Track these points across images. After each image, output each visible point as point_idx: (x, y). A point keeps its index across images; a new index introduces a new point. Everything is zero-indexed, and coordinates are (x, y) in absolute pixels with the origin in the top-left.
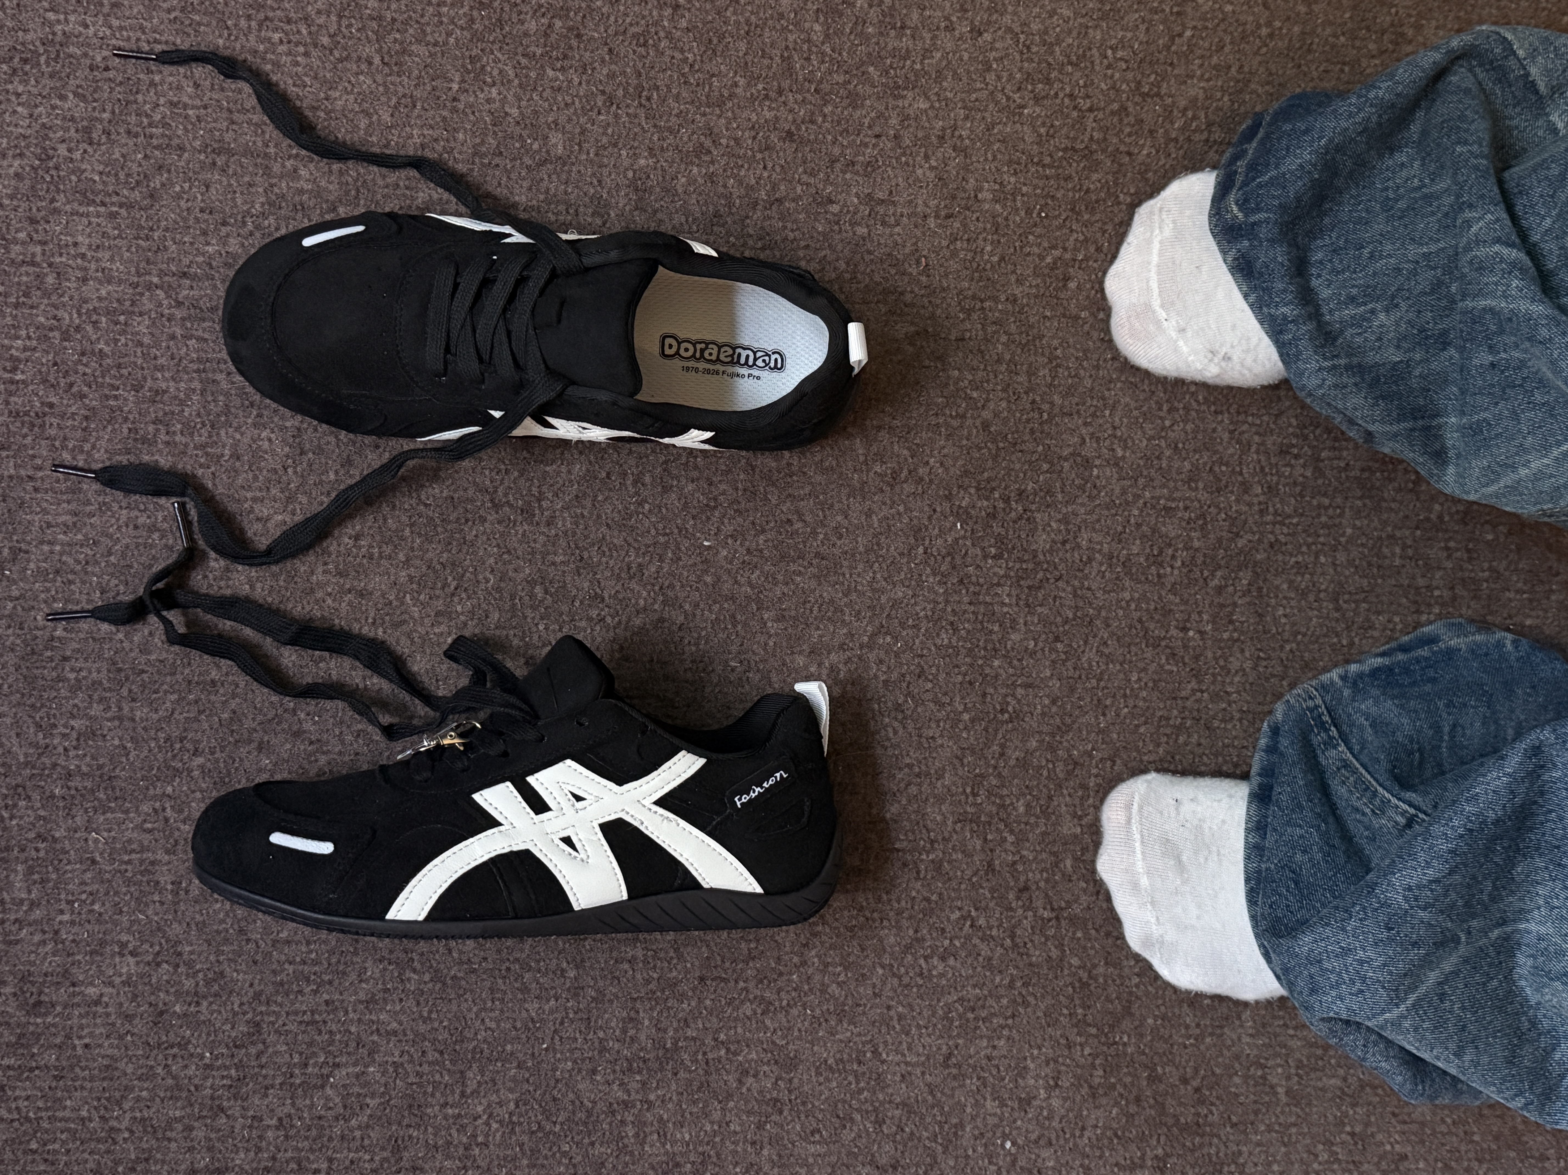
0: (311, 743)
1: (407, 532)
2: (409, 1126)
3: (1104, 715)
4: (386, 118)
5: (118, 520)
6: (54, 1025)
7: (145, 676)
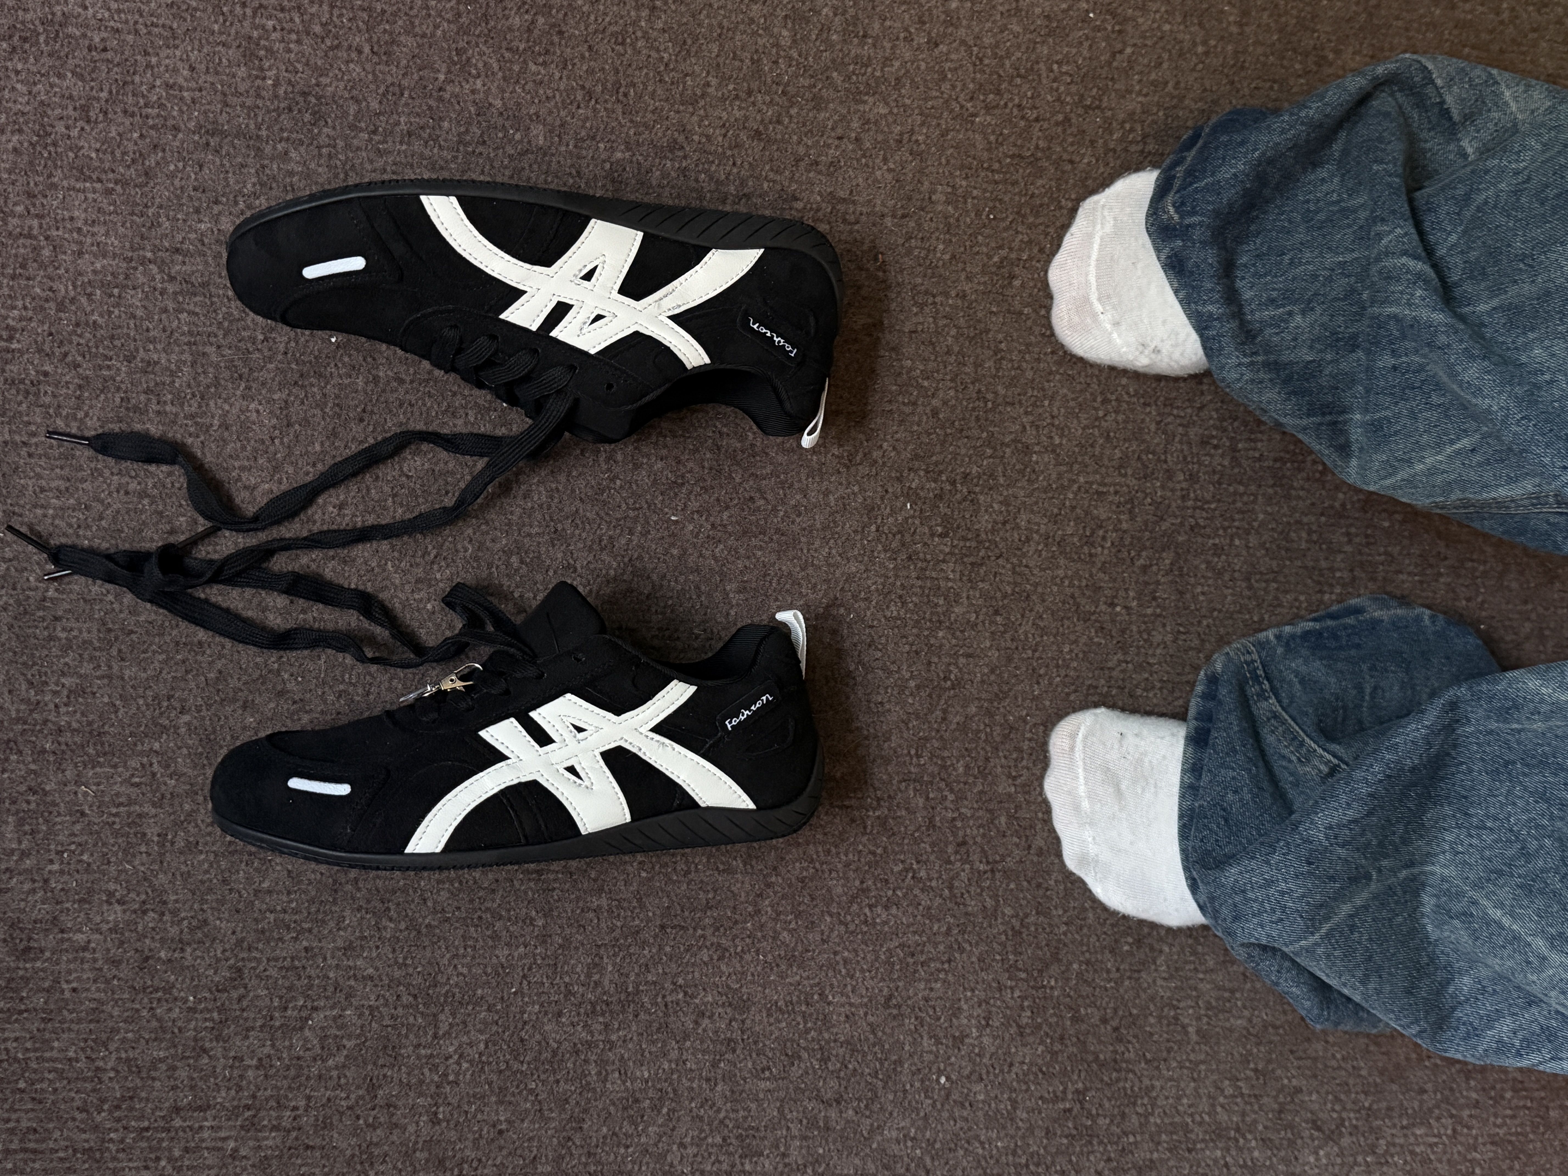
0: (295, 702)
1: (390, 501)
2: (383, 1066)
3: (1038, 683)
4: (375, 105)
5: (109, 485)
6: (43, 970)
7: (134, 637)
